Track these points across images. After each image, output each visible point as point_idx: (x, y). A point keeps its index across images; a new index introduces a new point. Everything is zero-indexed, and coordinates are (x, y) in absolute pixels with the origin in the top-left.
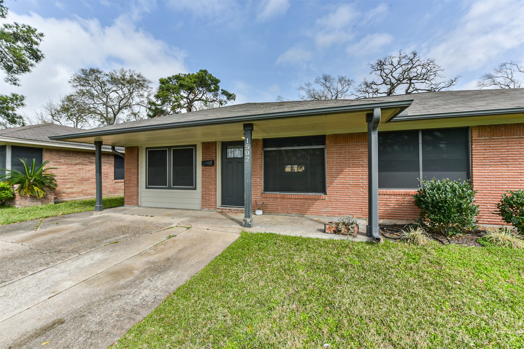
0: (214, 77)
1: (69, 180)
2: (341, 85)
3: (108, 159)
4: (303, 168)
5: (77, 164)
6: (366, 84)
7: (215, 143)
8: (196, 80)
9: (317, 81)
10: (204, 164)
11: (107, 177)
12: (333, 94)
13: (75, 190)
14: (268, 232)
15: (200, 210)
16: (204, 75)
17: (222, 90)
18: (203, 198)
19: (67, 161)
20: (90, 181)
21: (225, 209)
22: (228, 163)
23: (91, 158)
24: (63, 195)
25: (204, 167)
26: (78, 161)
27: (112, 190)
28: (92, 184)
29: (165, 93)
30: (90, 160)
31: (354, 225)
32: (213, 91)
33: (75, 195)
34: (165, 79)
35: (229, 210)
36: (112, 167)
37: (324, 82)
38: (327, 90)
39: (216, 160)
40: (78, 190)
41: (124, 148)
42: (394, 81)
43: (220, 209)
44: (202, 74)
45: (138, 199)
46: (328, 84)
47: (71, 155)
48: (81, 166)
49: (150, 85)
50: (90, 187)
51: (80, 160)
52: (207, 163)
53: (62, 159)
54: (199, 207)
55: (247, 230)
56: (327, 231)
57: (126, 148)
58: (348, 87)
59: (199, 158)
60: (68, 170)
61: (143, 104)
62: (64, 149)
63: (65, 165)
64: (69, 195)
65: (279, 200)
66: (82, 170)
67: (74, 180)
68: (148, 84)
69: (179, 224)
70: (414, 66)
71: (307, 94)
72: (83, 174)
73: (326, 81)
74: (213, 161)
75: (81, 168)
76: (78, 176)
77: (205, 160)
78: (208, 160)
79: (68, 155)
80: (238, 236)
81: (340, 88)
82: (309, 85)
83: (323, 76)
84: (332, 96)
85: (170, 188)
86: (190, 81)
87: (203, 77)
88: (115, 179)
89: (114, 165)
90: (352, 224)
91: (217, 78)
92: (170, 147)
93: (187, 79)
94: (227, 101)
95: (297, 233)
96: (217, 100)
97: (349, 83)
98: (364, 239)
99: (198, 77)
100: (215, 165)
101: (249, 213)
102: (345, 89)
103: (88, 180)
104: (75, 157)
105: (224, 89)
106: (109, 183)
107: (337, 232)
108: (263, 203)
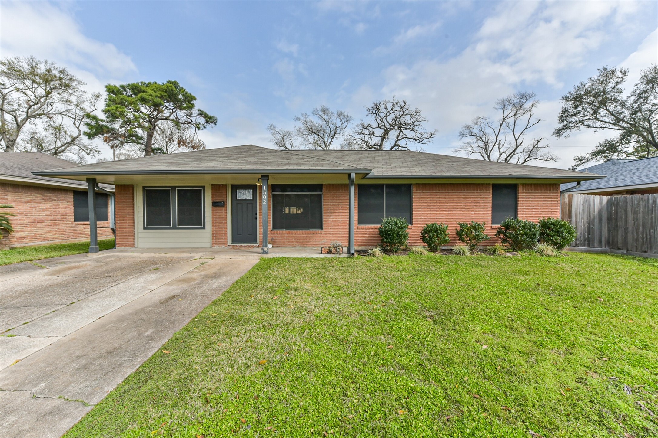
0: (189, 92)
1: (19, 222)
2: (339, 120)
3: (66, 196)
4: (302, 210)
5: (28, 202)
6: (363, 125)
7: (225, 186)
8: (163, 93)
9: (315, 113)
10: (215, 204)
11: (65, 218)
12: (332, 129)
13: (26, 234)
14: (281, 256)
15: (211, 248)
16: (174, 89)
17: (199, 110)
18: (213, 236)
19: (16, 197)
20: (45, 223)
21: (236, 246)
22: (238, 204)
23: (45, 194)
24: (12, 239)
25: (214, 208)
26: (29, 198)
27: (72, 234)
28: (47, 226)
29: (120, 108)
30: (43, 197)
31: (340, 247)
32: (184, 109)
33: (28, 240)
34: (115, 86)
35: (240, 246)
36: (71, 206)
37: (323, 115)
38: (325, 125)
39: (227, 201)
40: (31, 234)
41: (114, 186)
42: (387, 126)
43: (231, 246)
44: (171, 87)
45: (134, 240)
46: (326, 118)
47: (20, 190)
48: (33, 204)
49: (82, 88)
50: (45, 230)
51: (32, 197)
52: (218, 204)
53: (9, 195)
54: (208, 245)
55: (265, 256)
56: (323, 252)
57: (116, 185)
58: (346, 123)
59: (208, 199)
60: (17, 209)
61: (70, 115)
62: (12, 183)
63: (13, 203)
64: (20, 241)
65: (286, 235)
66: (34, 209)
67: (25, 222)
68: (78, 86)
69: (202, 256)
70: (405, 114)
71: (303, 126)
72: (36, 214)
73: (324, 114)
74: (224, 202)
75: (33, 206)
76: (30, 216)
77: (215, 201)
78: (218, 201)
79: (17, 190)
80: (258, 261)
81: (339, 124)
82: (306, 115)
83: (321, 108)
84: (331, 132)
85: (174, 228)
86: (154, 94)
87: (173, 90)
88: (75, 221)
89: (74, 203)
90: (338, 246)
91: (193, 94)
92: (174, 188)
93: (150, 91)
94: (205, 124)
95: (303, 255)
96: (192, 122)
97: (348, 119)
98: (346, 255)
99: (166, 90)
100: (225, 205)
101: (266, 243)
102: (344, 125)
103: (41, 221)
104: (25, 193)
105: (202, 110)
106: (68, 226)
107: (330, 252)
108: (272, 238)
